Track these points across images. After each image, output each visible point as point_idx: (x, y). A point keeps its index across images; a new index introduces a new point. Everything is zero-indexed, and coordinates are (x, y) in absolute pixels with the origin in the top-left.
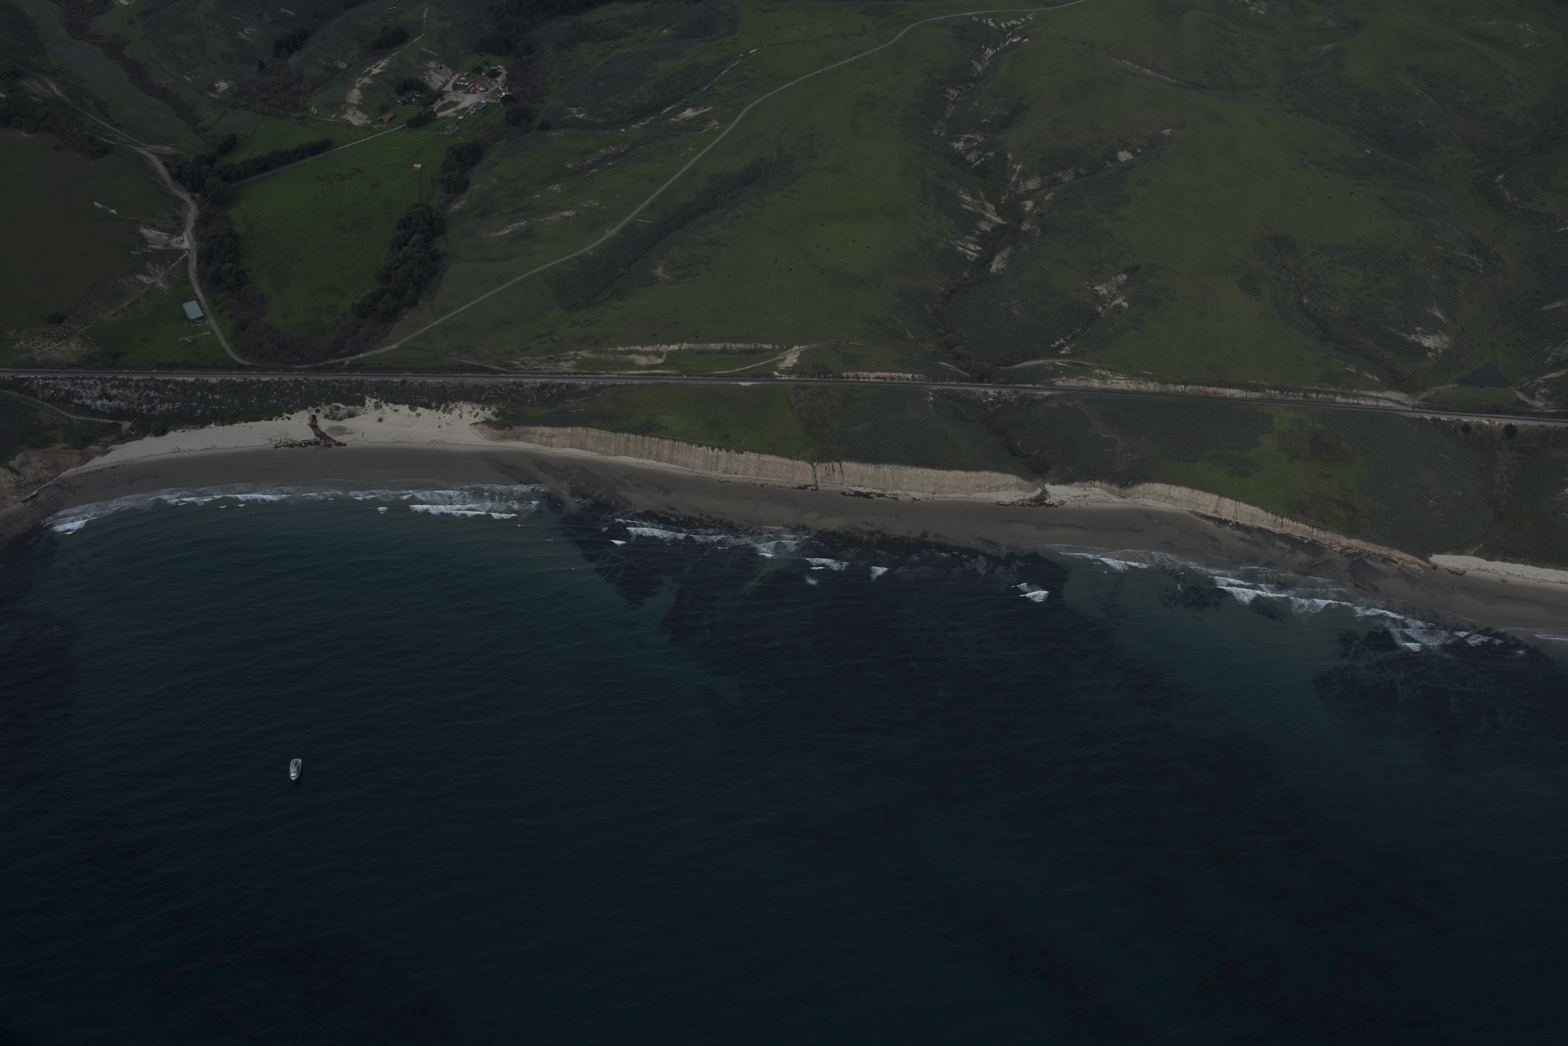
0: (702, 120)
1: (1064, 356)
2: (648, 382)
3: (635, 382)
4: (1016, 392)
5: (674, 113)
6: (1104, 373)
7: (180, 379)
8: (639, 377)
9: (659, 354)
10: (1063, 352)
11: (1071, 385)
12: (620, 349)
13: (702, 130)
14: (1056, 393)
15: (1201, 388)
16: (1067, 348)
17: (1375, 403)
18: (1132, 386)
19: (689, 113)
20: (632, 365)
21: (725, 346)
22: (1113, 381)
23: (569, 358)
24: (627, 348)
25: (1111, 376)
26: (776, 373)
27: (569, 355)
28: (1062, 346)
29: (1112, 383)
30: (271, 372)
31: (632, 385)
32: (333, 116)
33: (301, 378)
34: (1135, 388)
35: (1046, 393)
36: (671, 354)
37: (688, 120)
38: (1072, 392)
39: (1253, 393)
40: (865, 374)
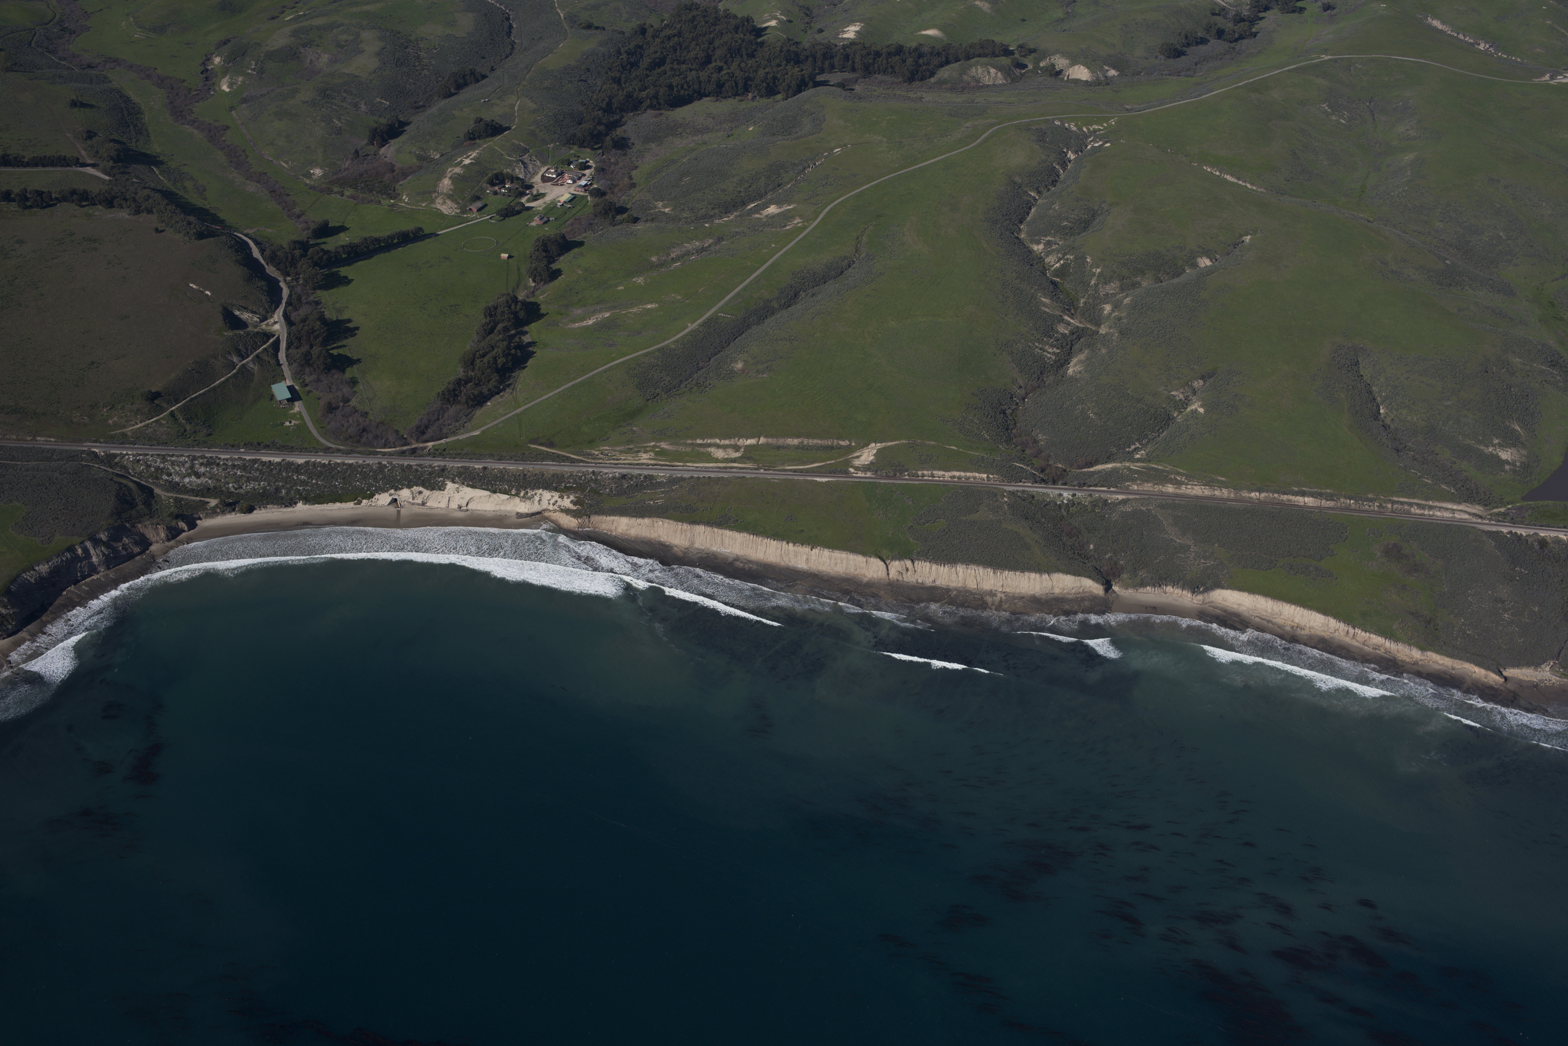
0: (786, 217)
1: (1138, 460)
2: (726, 475)
3: (712, 475)
4: (1091, 495)
5: (758, 209)
6: (1179, 479)
7: (265, 459)
8: (717, 470)
9: (736, 448)
10: (1138, 456)
11: (1145, 489)
12: (699, 441)
13: (785, 226)
14: (1131, 497)
15: (1276, 495)
16: (1143, 452)
17: (1451, 515)
18: (1207, 492)
19: (772, 209)
20: (710, 458)
21: (802, 442)
22: (1189, 487)
23: (648, 449)
24: (706, 441)
25: (1186, 481)
26: (852, 470)
27: (647, 447)
28: (1136, 450)
29: (1187, 488)
30: (356, 455)
31: (709, 477)
32: (424, 205)
33: (384, 463)
34: (1210, 494)
35: (1120, 497)
36: (748, 448)
37: (772, 217)
38: (1147, 497)
39: (1328, 502)
40: (941, 473)
